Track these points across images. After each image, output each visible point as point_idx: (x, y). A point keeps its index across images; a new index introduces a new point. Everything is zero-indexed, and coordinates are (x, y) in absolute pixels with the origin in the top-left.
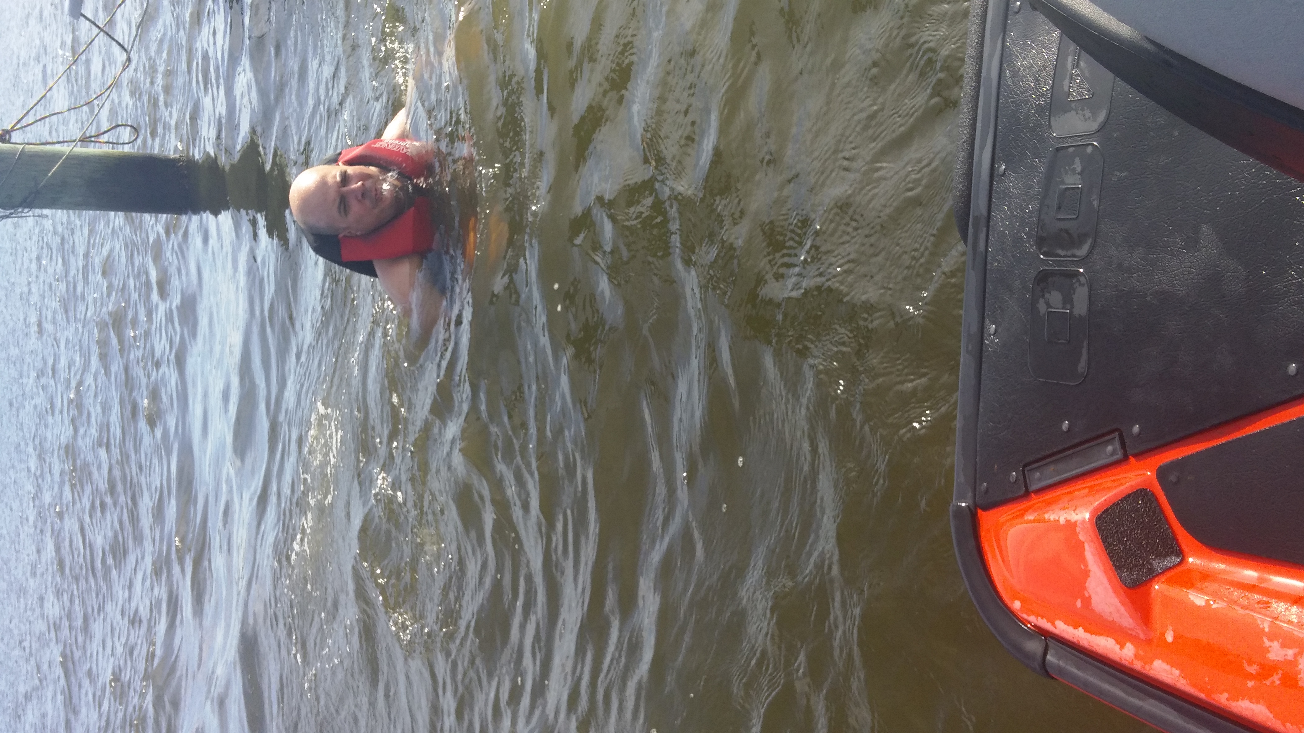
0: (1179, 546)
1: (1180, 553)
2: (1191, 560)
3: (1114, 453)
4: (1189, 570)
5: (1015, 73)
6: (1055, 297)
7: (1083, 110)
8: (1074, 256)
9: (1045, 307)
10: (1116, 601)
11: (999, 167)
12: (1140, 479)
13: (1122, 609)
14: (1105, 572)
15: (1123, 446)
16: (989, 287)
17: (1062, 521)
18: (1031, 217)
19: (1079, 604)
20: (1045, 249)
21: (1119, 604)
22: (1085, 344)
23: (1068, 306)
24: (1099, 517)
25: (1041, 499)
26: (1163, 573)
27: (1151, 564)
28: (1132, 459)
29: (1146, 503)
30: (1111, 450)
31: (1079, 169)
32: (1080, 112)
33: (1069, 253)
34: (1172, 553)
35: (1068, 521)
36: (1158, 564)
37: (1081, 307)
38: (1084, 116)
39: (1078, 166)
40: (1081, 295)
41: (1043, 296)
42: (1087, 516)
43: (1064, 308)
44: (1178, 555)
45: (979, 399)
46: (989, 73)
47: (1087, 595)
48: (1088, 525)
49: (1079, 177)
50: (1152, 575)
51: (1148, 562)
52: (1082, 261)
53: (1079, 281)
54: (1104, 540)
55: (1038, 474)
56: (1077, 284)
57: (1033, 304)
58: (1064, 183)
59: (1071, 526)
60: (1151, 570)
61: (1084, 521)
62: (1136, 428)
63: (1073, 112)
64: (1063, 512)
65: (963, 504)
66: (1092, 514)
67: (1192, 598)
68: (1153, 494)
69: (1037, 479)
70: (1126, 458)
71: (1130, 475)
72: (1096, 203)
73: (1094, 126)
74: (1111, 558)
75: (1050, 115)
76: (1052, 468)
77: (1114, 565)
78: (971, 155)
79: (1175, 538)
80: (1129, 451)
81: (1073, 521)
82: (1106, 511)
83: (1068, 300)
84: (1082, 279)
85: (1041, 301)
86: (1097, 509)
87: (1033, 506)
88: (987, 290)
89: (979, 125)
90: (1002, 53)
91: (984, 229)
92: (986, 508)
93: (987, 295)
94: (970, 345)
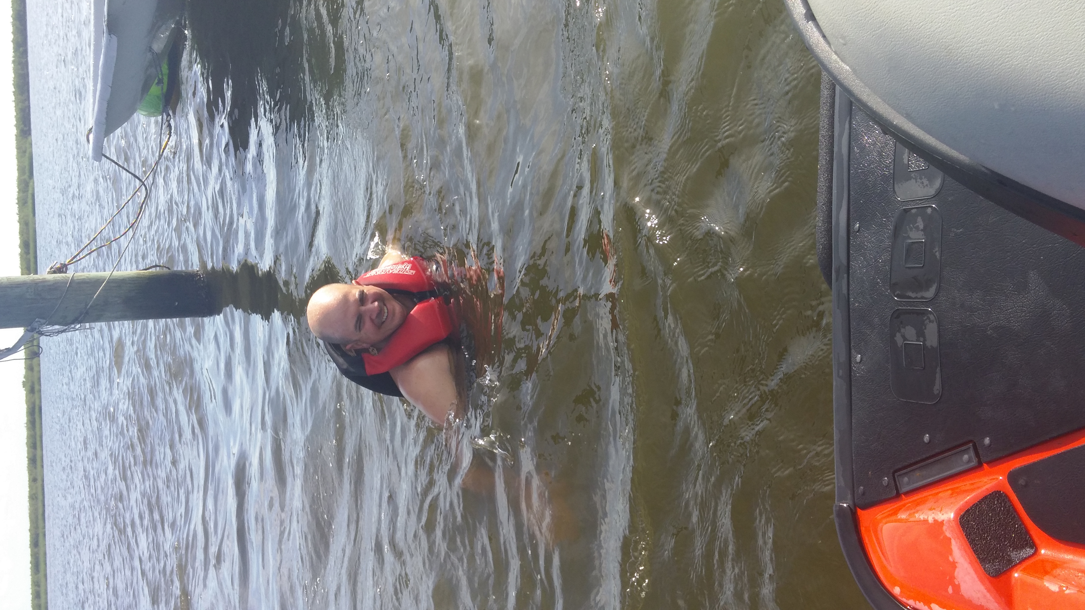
0: (1032, 540)
1: (1033, 545)
2: (1043, 551)
3: (970, 461)
4: (1043, 561)
5: (862, 148)
6: (910, 332)
7: (921, 179)
8: (923, 298)
9: (902, 340)
10: (982, 588)
11: (854, 225)
12: (994, 482)
13: (988, 595)
14: (971, 563)
15: (977, 454)
16: (853, 324)
17: (931, 520)
18: (885, 266)
19: (950, 590)
20: (898, 292)
21: (985, 591)
22: (938, 370)
23: (922, 339)
24: (962, 517)
25: (911, 500)
26: (1020, 563)
27: (1009, 556)
28: (985, 466)
29: (1001, 503)
30: (967, 458)
31: (921, 227)
32: (919, 180)
33: (919, 295)
34: (1027, 545)
35: (935, 521)
36: (1015, 555)
37: (932, 340)
38: (923, 183)
39: (921, 224)
40: (931, 330)
41: (899, 331)
42: (952, 515)
43: (917, 341)
44: (1032, 547)
45: (851, 416)
46: (840, 148)
47: (957, 583)
48: (953, 524)
49: (922, 233)
50: (1010, 565)
51: (1007, 554)
52: (931, 302)
53: (929, 318)
54: (968, 535)
55: (906, 479)
56: (928, 320)
57: (893, 336)
58: (909, 238)
59: (939, 525)
60: (1010, 561)
61: (949, 521)
62: (987, 441)
63: (913, 181)
64: (930, 512)
65: (845, 505)
66: (956, 514)
67: (1047, 584)
68: (1007, 496)
69: (906, 483)
70: (980, 465)
71: (985, 479)
72: (937, 254)
73: (932, 191)
74: (975, 551)
75: (894, 183)
76: (918, 474)
77: (979, 558)
78: (830, 216)
79: (1027, 532)
80: (983, 459)
81: (940, 520)
82: (968, 511)
83: (921, 334)
84: (932, 317)
85: (898, 335)
86: (960, 509)
87: (904, 505)
88: (851, 326)
89: (834, 191)
90: (850, 133)
91: (845, 275)
92: (864, 508)
93: (852, 330)
94: (841, 371)
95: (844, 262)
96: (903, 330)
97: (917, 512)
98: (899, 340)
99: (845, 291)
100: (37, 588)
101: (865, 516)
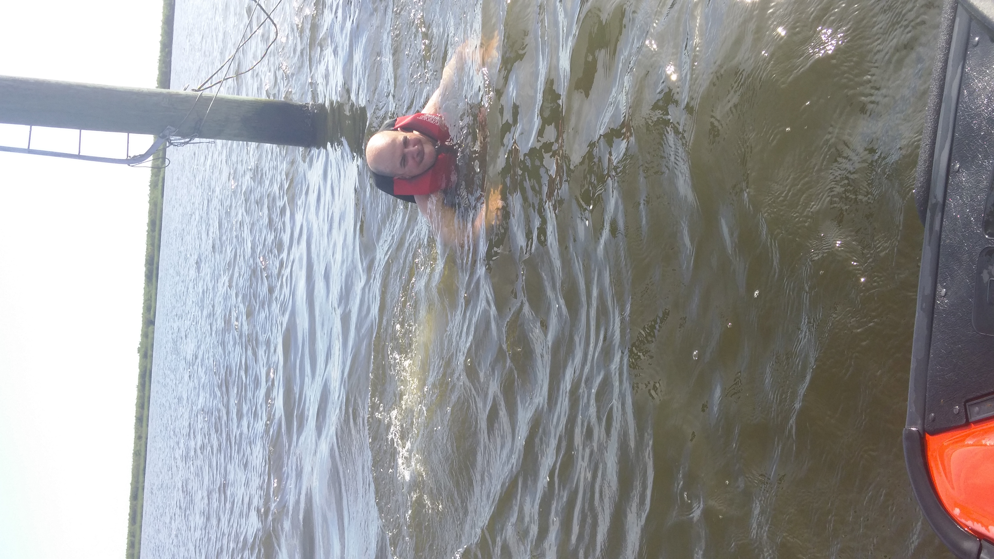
5: (972, 92)
9: (988, 277)
11: (954, 166)
16: (942, 259)
18: (979, 205)
20: (989, 231)
25: (980, 429)
41: (987, 268)
45: (930, 347)
46: (950, 91)
55: (976, 409)
57: (980, 273)
65: (914, 429)
69: (976, 413)
78: (931, 157)
85: (985, 272)
87: (972, 433)
88: (939, 262)
89: (939, 132)
91: (940, 214)
92: (933, 433)
93: (940, 265)
94: (924, 304)
95: (941, 200)
96: (990, 267)
97: (985, 438)
98: (985, 277)
99: (937, 228)
100: (133, 539)
101: (933, 442)
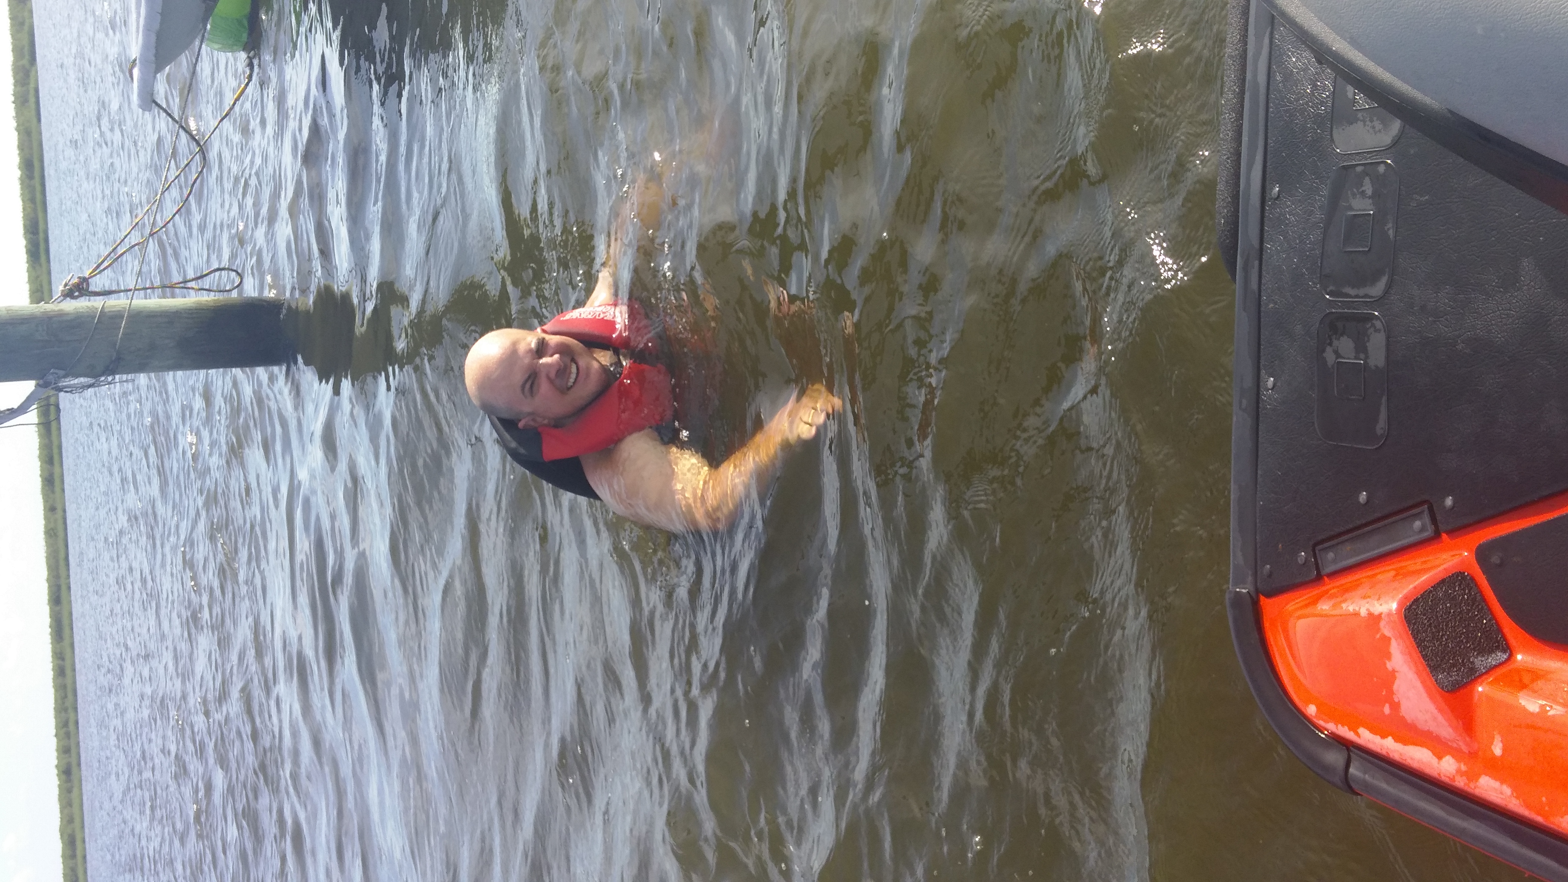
0: (1506, 641)
1: (1508, 649)
2: (1520, 657)
3: (1423, 529)
4: (1519, 670)
6: (1345, 345)
7: (1372, 121)
8: (1366, 296)
10: (1431, 707)
11: (1272, 189)
12: (1456, 560)
13: (1440, 718)
14: (1418, 673)
15: (1434, 521)
16: (1265, 333)
17: (1363, 612)
19: (1387, 710)
21: (1435, 711)
22: (1384, 399)
23: (1362, 356)
24: (1409, 609)
25: (1337, 584)
26: (1487, 673)
27: (1473, 663)
28: (1444, 536)
29: (1464, 590)
30: (1419, 526)
31: (1369, 192)
32: (1368, 123)
33: (1362, 292)
34: (1497, 648)
35: (1370, 614)
36: (1481, 662)
37: (1377, 356)
38: (1374, 127)
39: (1368, 188)
40: (1377, 342)
42: (1394, 606)
43: (1356, 358)
44: (1504, 651)
45: (1257, 465)
46: (1255, 75)
47: (1396, 700)
48: (1395, 618)
49: (1371, 201)
50: (1473, 676)
51: (1469, 660)
52: (1378, 302)
53: (1373, 325)
54: (1415, 634)
56: (1372, 330)
58: (1351, 209)
59: (1374, 619)
60: (1473, 670)
61: (1390, 614)
62: (1449, 501)
63: (1360, 124)
64: (1363, 602)
66: (1400, 605)
67: (1523, 702)
68: (1473, 579)
70: (1437, 536)
71: (1445, 556)
72: (1391, 233)
73: (1386, 139)
74: (1424, 657)
75: (1332, 128)
76: (1348, 547)
77: (1429, 666)
79: (1500, 630)
80: (1442, 527)
81: (1376, 613)
82: (1416, 600)
83: (1361, 348)
84: (1378, 324)
85: (1329, 350)
86: (1406, 597)
87: (1327, 592)
88: (1262, 337)
89: (1245, 139)
90: (1270, 53)
91: (1256, 263)
92: (1270, 594)
93: (1262, 342)
94: (1244, 402)
95: (1256, 243)
96: (1335, 343)
97: (1345, 601)
98: (1329, 356)
99: (1254, 286)
101: (1270, 606)
